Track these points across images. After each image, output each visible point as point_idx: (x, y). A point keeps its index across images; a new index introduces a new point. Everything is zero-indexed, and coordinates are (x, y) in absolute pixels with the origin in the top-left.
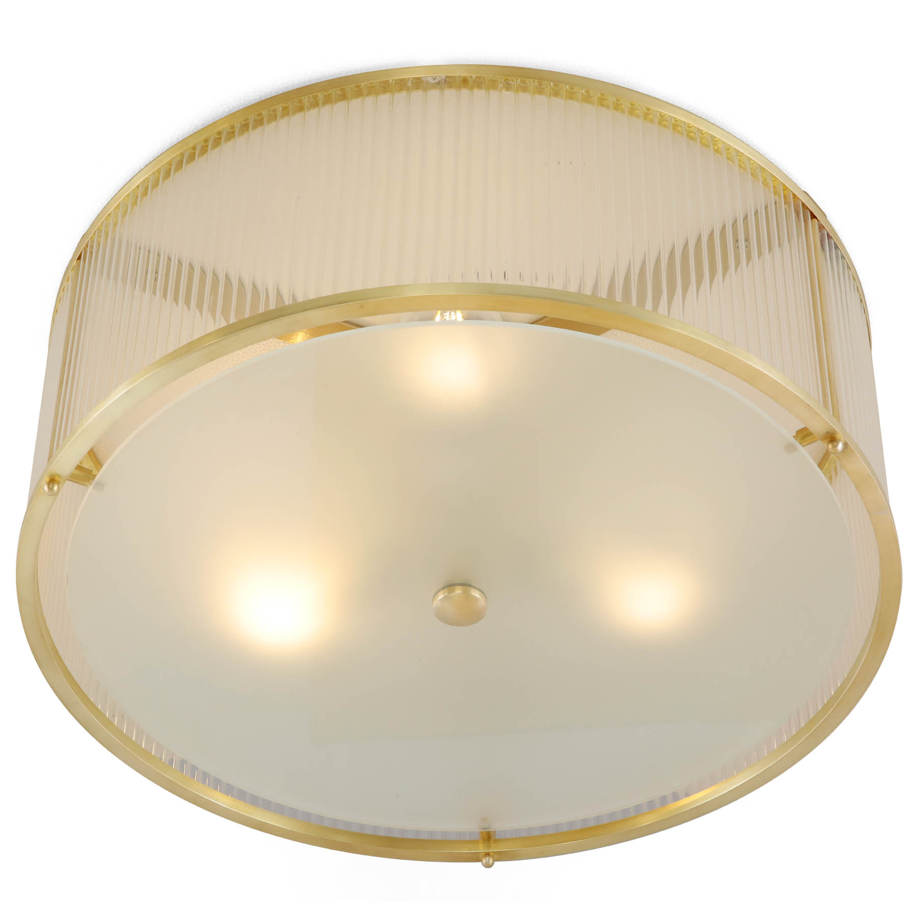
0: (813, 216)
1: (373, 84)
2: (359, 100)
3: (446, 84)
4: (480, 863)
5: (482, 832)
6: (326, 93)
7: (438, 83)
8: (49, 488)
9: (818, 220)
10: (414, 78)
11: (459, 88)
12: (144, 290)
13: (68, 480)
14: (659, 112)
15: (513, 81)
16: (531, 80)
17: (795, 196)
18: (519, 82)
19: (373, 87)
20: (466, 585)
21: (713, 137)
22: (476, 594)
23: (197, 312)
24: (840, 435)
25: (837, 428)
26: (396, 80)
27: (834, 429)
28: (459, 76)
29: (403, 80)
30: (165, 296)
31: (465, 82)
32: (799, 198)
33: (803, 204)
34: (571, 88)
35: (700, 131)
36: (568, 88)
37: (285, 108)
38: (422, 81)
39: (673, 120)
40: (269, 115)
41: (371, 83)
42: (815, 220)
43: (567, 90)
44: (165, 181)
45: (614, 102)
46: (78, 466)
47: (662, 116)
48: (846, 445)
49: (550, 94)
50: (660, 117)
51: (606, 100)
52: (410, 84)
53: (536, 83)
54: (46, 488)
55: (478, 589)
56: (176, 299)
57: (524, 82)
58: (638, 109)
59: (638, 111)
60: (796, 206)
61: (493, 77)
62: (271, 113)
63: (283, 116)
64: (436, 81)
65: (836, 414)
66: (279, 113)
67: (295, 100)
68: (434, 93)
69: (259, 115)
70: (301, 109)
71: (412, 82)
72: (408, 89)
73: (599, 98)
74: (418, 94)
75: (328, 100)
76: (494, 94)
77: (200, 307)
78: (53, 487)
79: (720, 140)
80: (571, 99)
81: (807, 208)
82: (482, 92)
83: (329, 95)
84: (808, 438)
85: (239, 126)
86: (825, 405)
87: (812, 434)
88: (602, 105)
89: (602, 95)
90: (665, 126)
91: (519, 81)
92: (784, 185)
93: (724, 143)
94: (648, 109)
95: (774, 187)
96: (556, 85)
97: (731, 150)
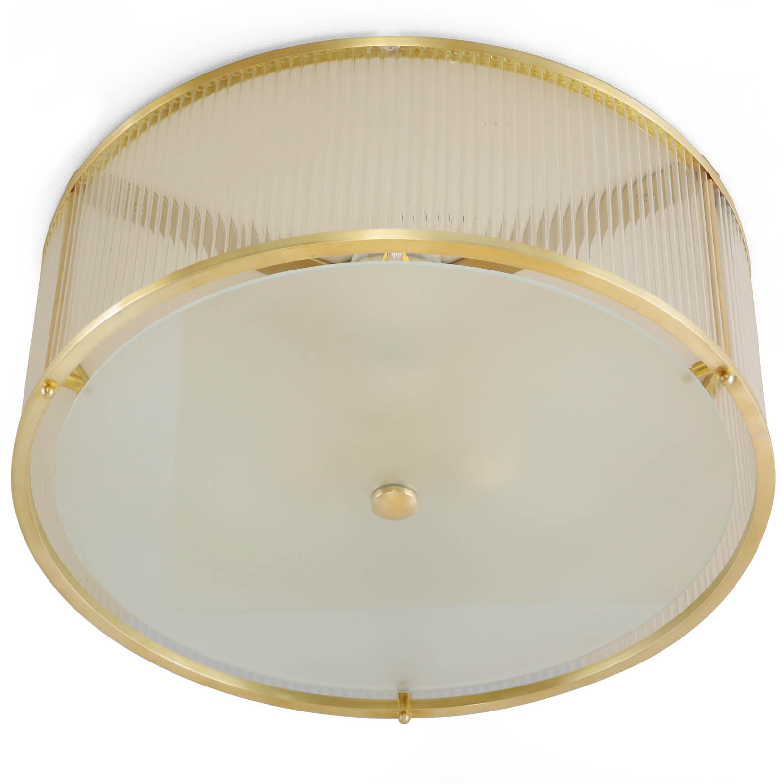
0: (709, 177)
1: (337, 51)
2: (325, 64)
3: (400, 53)
4: (398, 720)
5: (400, 693)
6: (296, 57)
7: (394, 52)
8: (45, 391)
9: (713, 181)
10: (372, 47)
11: (412, 56)
12: (125, 218)
13: (63, 385)
14: (582, 83)
15: (458, 52)
16: (474, 52)
17: (694, 159)
18: (464, 54)
19: (337, 53)
20: (400, 486)
21: (627, 107)
22: (408, 493)
23: (171, 238)
24: (730, 370)
25: (727, 362)
26: (356, 48)
27: (725, 363)
28: (412, 47)
29: (363, 48)
30: (143, 224)
31: (416, 52)
32: (698, 161)
33: (701, 167)
34: (508, 60)
35: (617, 101)
36: (505, 60)
37: (259, 68)
38: (380, 50)
39: (594, 90)
40: (246, 74)
41: (335, 50)
42: (711, 180)
43: (504, 62)
44: (152, 127)
45: (544, 74)
46: (72, 374)
47: (585, 87)
48: (735, 378)
49: (490, 65)
50: (583, 88)
51: (538, 71)
52: (369, 52)
53: (478, 55)
54: (43, 391)
55: (411, 490)
56: (152, 227)
57: (468, 54)
58: (564, 81)
59: (564, 82)
60: (696, 168)
61: (442, 48)
62: (247, 72)
63: (258, 75)
64: (392, 50)
65: (729, 351)
66: (254, 72)
67: (269, 61)
68: (390, 61)
69: (236, 73)
70: (273, 69)
71: (371, 50)
72: (368, 57)
73: (531, 70)
74: (376, 61)
75: (297, 63)
76: (442, 63)
77: (173, 234)
78: (49, 391)
79: (633, 109)
80: (508, 69)
81: (705, 170)
82: (432, 61)
83: (298, 58)
84: (704, 370)
85: (219, 82)
86: (719, 343)
87: (707, 367)
88: (534, 76)
89: (534, 67)
90: (587, 96)
91: (463, 52)
92: (686, 150)
93: (637, 112)
94: (574, 81)
95: (678, 151)
96: (495, 58)
97: (642, 119)
